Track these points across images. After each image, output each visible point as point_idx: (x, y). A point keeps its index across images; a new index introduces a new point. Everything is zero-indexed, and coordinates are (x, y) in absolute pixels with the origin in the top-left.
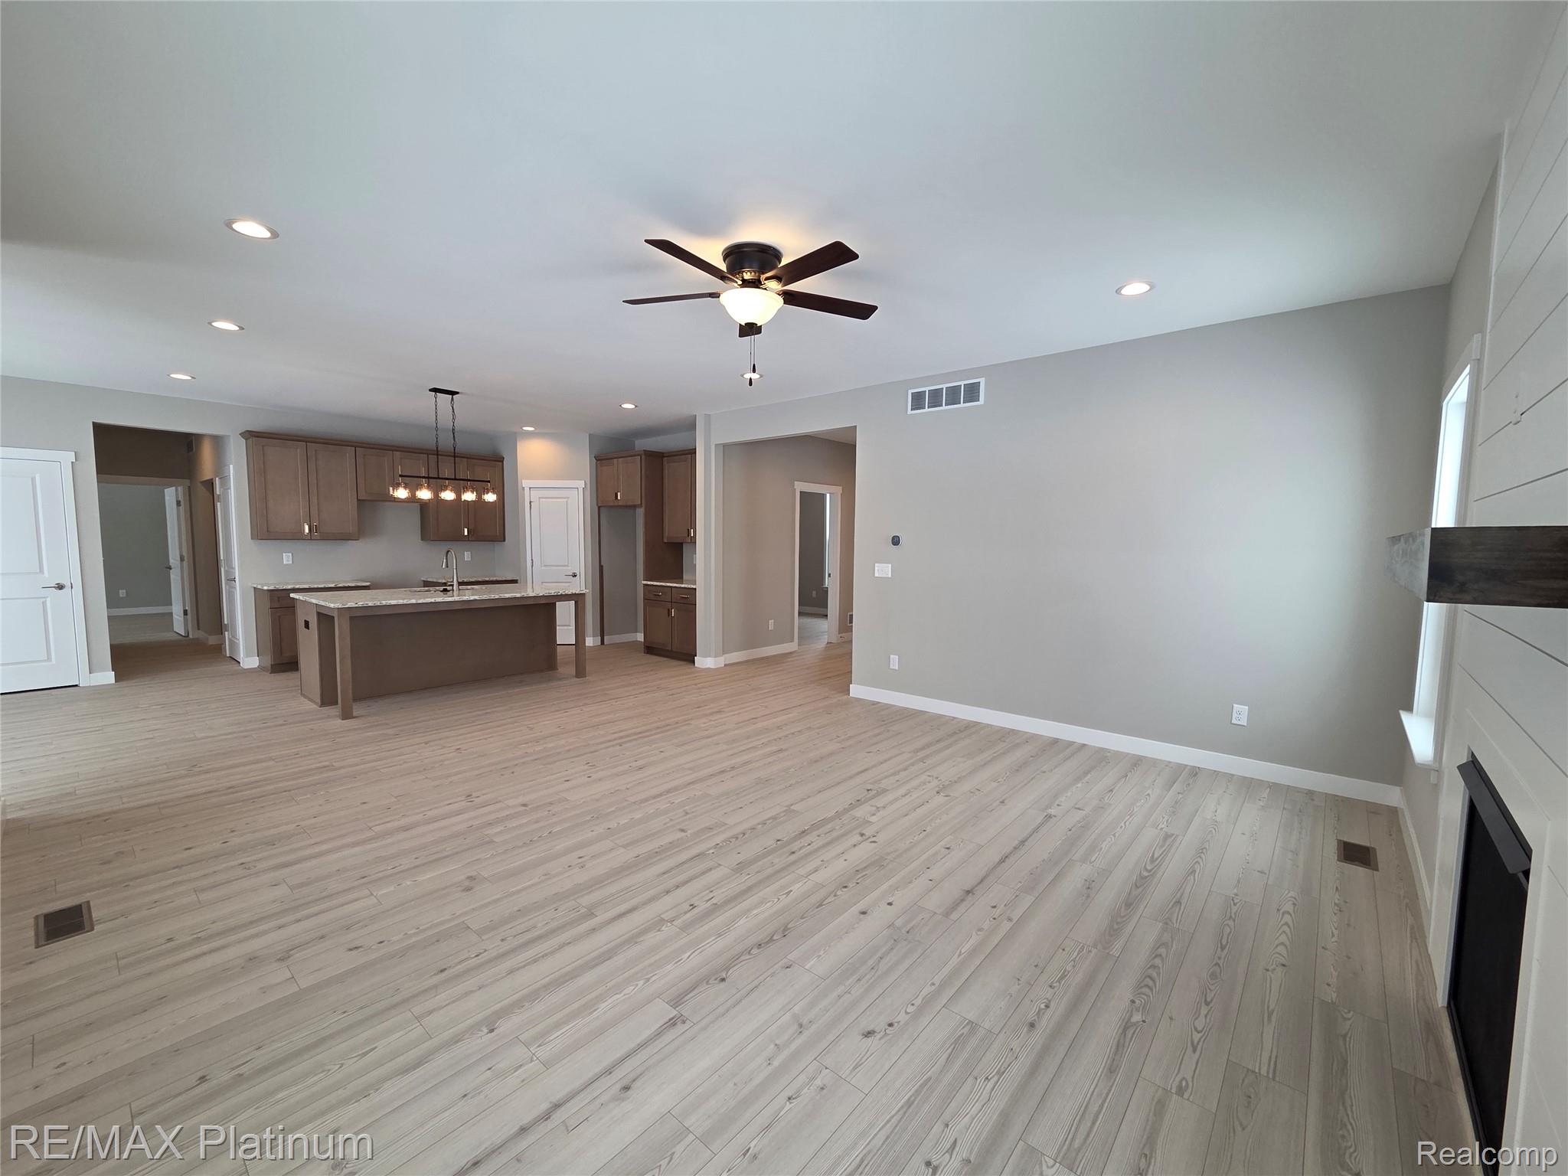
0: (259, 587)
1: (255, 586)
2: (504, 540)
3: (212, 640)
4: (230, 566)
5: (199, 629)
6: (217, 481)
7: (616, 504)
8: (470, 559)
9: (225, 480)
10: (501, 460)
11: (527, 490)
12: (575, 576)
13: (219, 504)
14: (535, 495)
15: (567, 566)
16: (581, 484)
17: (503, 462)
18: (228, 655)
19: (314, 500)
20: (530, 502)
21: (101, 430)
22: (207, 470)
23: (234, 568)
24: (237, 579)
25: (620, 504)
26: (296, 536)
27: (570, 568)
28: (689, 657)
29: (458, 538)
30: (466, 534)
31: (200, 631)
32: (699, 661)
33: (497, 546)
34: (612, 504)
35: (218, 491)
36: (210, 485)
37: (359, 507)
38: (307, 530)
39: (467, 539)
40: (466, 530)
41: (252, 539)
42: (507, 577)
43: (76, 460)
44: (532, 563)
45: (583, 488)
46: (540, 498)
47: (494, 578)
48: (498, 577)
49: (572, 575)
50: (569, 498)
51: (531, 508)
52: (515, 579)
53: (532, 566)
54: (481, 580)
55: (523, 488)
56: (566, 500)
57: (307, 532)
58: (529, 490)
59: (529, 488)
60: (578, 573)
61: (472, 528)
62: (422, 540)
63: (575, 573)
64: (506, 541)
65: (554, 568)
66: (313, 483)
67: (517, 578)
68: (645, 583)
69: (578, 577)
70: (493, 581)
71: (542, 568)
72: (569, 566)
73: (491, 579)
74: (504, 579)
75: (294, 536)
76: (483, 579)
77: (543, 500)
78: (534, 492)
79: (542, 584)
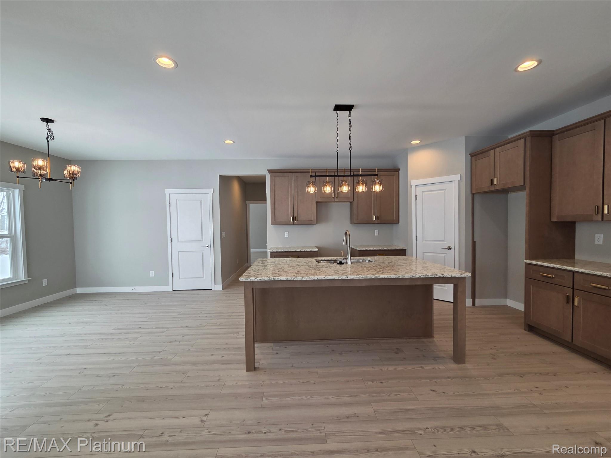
2: (399, 223)
7: (492, 189)
8: (378, 235)
10: (397, 170)
11: (414, 187)
14: (420, 190)
15: (444, 241)
16: (457, 177)
17: (399, 171)
19: (295, 202)
20: (416, 195)
21: (222, 177)
25: (497, 188)
27: (446, 243)
29: (369, 222)
30: (374, 219)
33: (395, 226)
34: (486, 190)
37: (316, 205)
39: (375, 222)
40: (374, 217)
41: (271, 225)
42: (400, 247)
43: (213, 192)
44: (416, 238)
45: (459, 180)
46: (423, 192)
47: (390, 248)
48: (393, 247)
49: (447, 248)
50: (446, 189)
51: (416, 200)
52: (404, 248)
53: (416, 240)
54: (381, 249)
55: (411, 186)
56: (443, 191)
57: (292, 220)
58: (416, 187)
59: (416, 186)
60: (453, 247)
61: (378, 215)
62: (351, 224)
63: (450, 247)
64: (400, 223)
65: (433, 242)
66: (295, 194)
67: (406, 248)
68: (528, 262)
69: (453, 250)
70: (389, 250)
71: (424, 242)
72: (445, 242)
73: (388, 248)
74: (397, 248)
75: (287, 223)
76: (383, 248)
77: (425, 193)
78: (419, 188)
79: (423, 253)
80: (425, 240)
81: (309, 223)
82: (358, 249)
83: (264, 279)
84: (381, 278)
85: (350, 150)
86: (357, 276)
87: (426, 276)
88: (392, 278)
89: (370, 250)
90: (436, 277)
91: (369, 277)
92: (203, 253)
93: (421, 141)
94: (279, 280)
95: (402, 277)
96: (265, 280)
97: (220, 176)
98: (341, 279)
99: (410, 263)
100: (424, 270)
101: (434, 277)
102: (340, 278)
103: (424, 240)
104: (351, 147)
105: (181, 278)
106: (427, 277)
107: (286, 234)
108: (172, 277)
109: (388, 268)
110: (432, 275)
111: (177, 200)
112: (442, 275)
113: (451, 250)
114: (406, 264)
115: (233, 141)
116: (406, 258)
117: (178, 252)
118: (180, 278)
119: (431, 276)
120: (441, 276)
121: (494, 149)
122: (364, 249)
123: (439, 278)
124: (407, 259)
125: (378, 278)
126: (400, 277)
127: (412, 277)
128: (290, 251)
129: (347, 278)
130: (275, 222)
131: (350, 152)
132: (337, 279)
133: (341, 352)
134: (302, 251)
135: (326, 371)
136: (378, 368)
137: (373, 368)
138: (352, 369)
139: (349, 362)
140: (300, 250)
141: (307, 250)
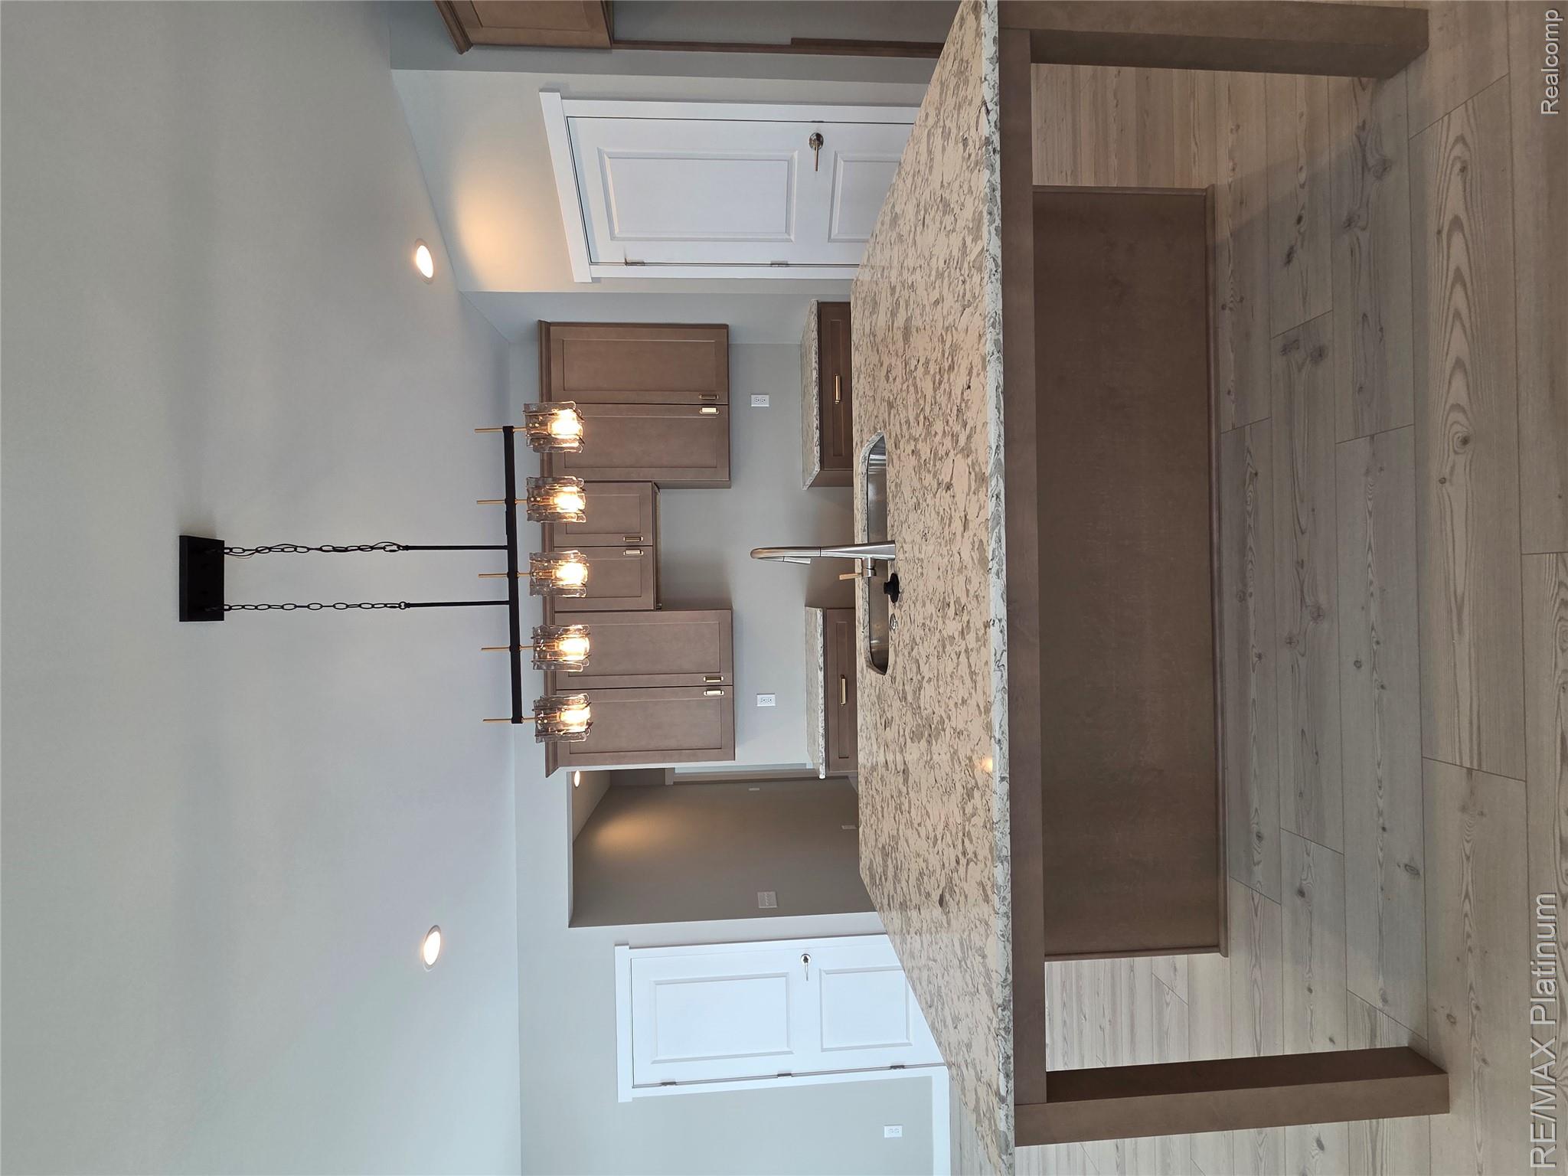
2: (725, 327)
8: (767, 397)
10: (545, 330)
11: (599, 272)
12: (819, 137)
14: (605, 250)
15: (790, 162)
17: (549, 325)
19: (659, 680)
20: (627, 263)
21: (577, 918)
27: (796, 154)
29: (723, 431)
30: (713, 410)
33: (737, 339)
39: (726, 407)
40: (706, 410)
42: (809, 324)
43: (627, 944)
44: (780, 264)
45: (562, 98)
46: (613, 237)
47: (813, 358)
48: (810, 347)
49: (818, 149)
50: (599, 151)
51: (643, 264)
52: (815, 309)
53: (787, 265)
54: (817, 389)
55: (596, 280)
56: (606, 158)
57: (718, 692)
58: (597, 263)
59: (591, 263)
60: (814, 128)
61: (700, 397)
62: (730, 488)
63: (811, 139)
64: (728, 323)
65: (794, 201)
66: (626, 681)
67: (814, 301)
69: (822, 129)
70: (820, 362)
71: (792, 237)
72: (792, 157)
73: (815, 365)
74: (815, 335)
75: (729, 710)
76: (814, 384)
77: (617, 231)
78: (602, 253)
79: (835, 241)
80: (787, 231)
81: (729, 634)
82: (817, 468)
83: (1008, 1057)
84: (1002, 444)
85: (395, 547)
86: (994, 570)
87: (992, 199)
88: (1001, 383)
89: (821, 428)
90: (997, 145)
91: (998, 505)
92: (828, 973)
93: (421, 241)
94: (1010, 978)
95: (999, 328)
96: (1011, 1052)
97: (573, 922)
98: (1005, 654)
99: (893, 289)
100: (949, 219)
101: (998, 157)
102: (1004, 660)
103: (786, 235)
104: (383, 545)
105: (908, 1038)
106: (998, 194)
107: (766, 701)
108: (903, 1067)
109: (929, 393)
110: (992, 167)
111: (654, 1062)
112: (988, 112)
113: (822, 134)
114: (898, 303)
115: (431, 931)
116: (860, 302)
117: (823, 1050)
118: (907, 1041)
119: (993, 172)
120: (994, 116)
122: (817, 449)
123: (1004, 127)
124: (869, 299)
125: (1002, 456)
126: (996, 342)
127: (999, 276)
128: (823, 707)
129: (1004, 623)
130: (726, 747)
131: (407, 548)
132: (1005, 674)
133: (1306, 607)
134: (822, 666)
135: (1465, 721)
136: (1452, 453)
137: (1443, 481)
138: (1452, 589)
139: (1383, 590)
140: (821, 671)
141: (819, 649)
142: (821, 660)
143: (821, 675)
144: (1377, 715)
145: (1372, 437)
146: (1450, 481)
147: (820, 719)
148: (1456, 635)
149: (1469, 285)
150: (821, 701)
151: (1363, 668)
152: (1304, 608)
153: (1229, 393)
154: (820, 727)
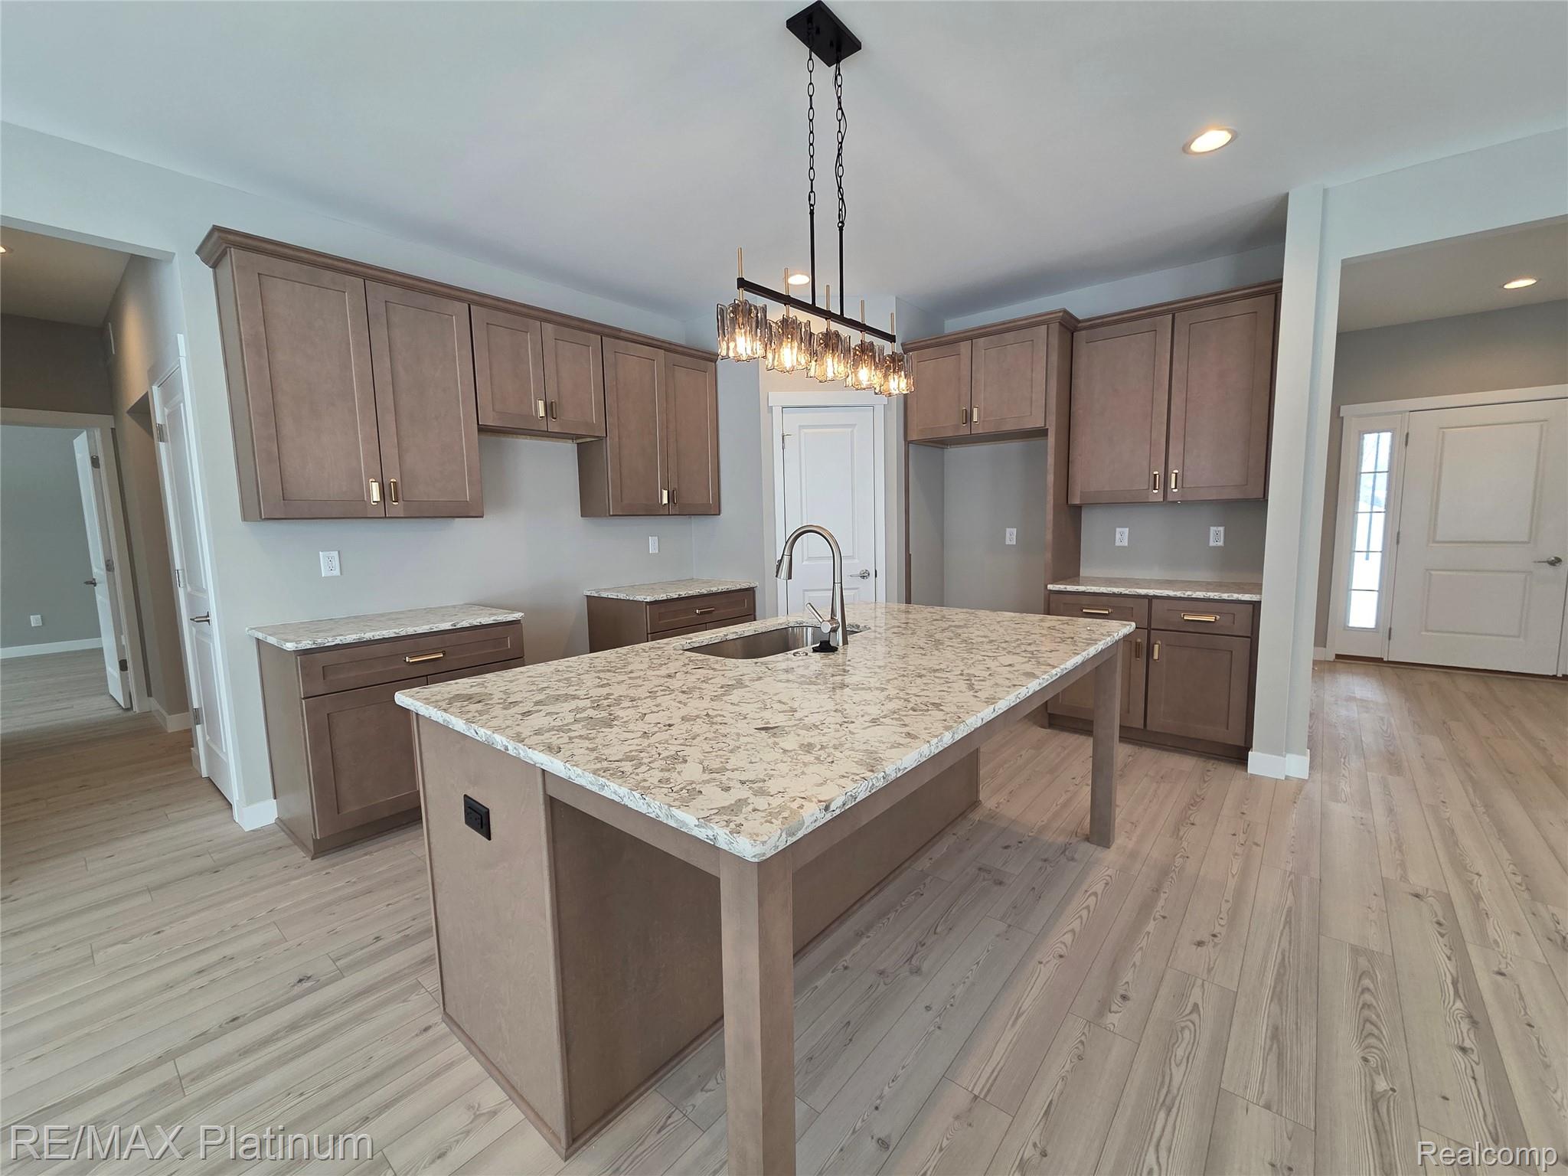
0: (272, 640)
1: (260, 636)
2: (720, 512)
3: (173, 724)
4: (198, 588)
5: (150, 695)
6: (156, 393)
8: (660, 552)
9: (171, 391)
10: (713, 358)
11: (777, 411)
12: (867, 576)
13: (162, 445)
14: (793, 420)
17: (714, 365)
18: (205, 774)
19: (388, 420)
20: (783, 435)
22: (135, 382)
23: (205, 591)
24: (213, 618)
25: (978, 430)
26: (353, 511)
28: (1238, 755)
29: (649, 510)
30: (664, 500)
31: (151, 699)
32: (1257, 761)
34: (950, 434)
35: (159, 416)
36: (143, 410)
37: (478, 442)
38: (376, 496)
39: (667, 511)
40: (664, 493)
41: (245, 518)
45: (885, 405)
46: (801, 427)
49: (859, 576)
50: (855, 425)
51: (784, 447)
52: (750, 586)
54: (706, 592)
55: (770, 409)
56: (850, 430)
58: (782, 411)
59: (782, 408)
60: (871, 573)
61: (674, 489)
62: (583, 515)
64: (720, 515)
67: (756, 585)
68: (1057, 589)
71: (804, 563)
76: (708, 589)
77: (805, 430)
78: (789, 416)
79: (804, 594)
80: (809, 559)
89: (680, 599)
103: (805, 558)
113: (871, 577)
121: (971, 338)
133: (910, 964)
134: (458, 626)
135: (989, 1070)
136: (1051, 956)
137: (1041, 963)
138: (1019, 1005)
139: (973, 984)
140: (452, 625)
141: (479, 620)
142: (465, 624)
143: (446, 626)
144: (922, 1041)
145: (1010, 926)
146: (1045, 965)
147: (384, 632)
148: (1009, 1026)
149: (1091, 913)
150: (411, 631)
151: (931, 1012)
152: (908, 962)
153: (931, 859)
154: (373, 634)
